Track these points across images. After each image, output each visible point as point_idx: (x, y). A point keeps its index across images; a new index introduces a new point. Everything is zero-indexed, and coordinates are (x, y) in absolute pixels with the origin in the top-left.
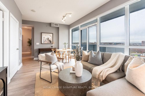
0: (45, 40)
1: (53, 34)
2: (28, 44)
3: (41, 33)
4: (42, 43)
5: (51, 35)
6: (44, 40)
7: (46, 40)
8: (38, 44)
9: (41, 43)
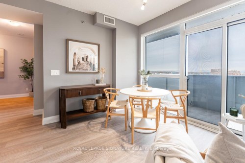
0: (77, 63)
1: (99, 45)
2: (23, 74)
3: (67, 41)
4: (70, 70)
5: (95, 48)
6: (76, 60)
7: (81, 62)
8: (56, 73)
9: (67, 71)
